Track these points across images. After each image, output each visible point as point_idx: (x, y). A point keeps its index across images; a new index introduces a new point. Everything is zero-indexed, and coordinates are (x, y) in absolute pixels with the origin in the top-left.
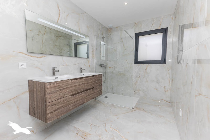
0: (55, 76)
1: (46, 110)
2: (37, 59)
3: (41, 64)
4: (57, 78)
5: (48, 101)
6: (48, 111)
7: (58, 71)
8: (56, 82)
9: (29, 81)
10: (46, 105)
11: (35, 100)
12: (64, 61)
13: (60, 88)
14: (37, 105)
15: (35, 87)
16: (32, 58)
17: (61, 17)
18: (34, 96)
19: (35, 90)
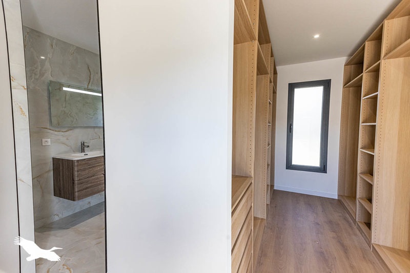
0: (84, 152)
1: (73, 188)
2: (63, 133)
3: (67, 139)
4: (87, 154)
5: (76, 179)
6: (76, 190)
7: (88, 146)
8: (84, 159)
9: (53, 158)
10: (73, 183)
11: (61, 179)
12: (96, 133)
13: (89, 165)
14: (63, 184)
15: (61, 165)
16: (56, 133)
17: (92, 80)
18: (59, 175)
19: (61, 168)
